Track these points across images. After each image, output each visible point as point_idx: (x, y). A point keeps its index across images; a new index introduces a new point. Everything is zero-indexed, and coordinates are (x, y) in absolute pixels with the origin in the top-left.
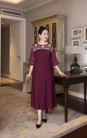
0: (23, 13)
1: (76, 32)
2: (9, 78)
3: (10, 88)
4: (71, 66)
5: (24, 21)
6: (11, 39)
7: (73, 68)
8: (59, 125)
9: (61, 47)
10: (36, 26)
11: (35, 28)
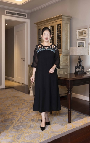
0: (28, 13)
1: (81, 33)
2: (13, 81)
3: (14, 90)
4: (76, 68)
5: (28, 22)
6: (15, 41)
8: (63, 125)
9: (66, 49)
10: (40, 27)
11: (40, 29)
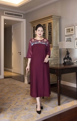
0: (24, 14)
1: (69, 30)
2: (11, 72)
3: (12, 79)
4: (64, 59)
5: (24, 21)
6: (13, 37)
7: (66, 61)
8: (53, 107)
10: (34, 26)
11: (34, 27)
